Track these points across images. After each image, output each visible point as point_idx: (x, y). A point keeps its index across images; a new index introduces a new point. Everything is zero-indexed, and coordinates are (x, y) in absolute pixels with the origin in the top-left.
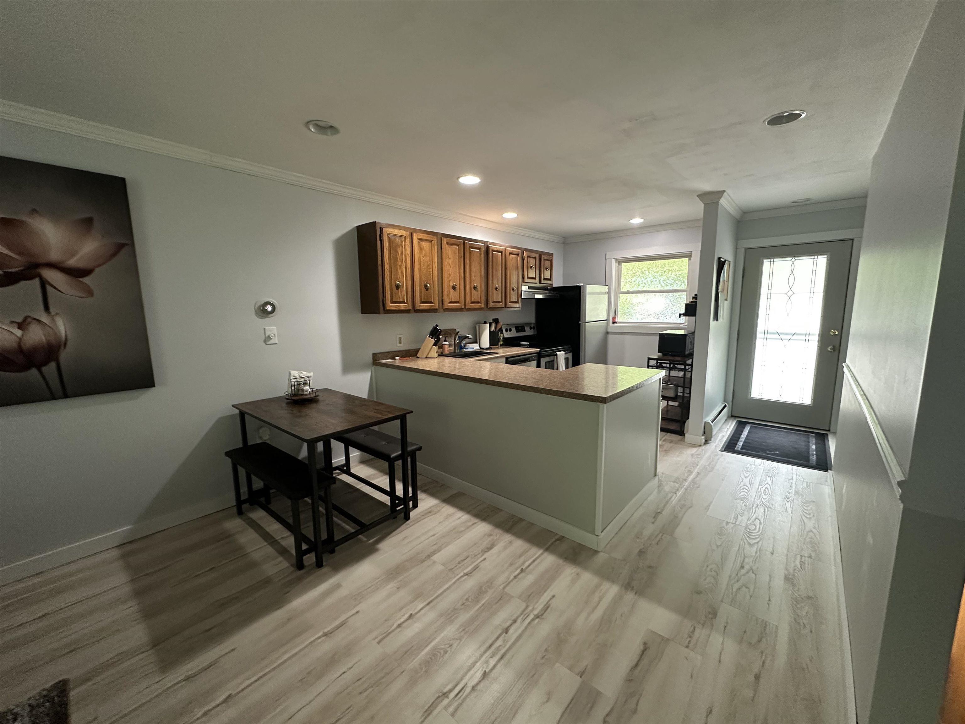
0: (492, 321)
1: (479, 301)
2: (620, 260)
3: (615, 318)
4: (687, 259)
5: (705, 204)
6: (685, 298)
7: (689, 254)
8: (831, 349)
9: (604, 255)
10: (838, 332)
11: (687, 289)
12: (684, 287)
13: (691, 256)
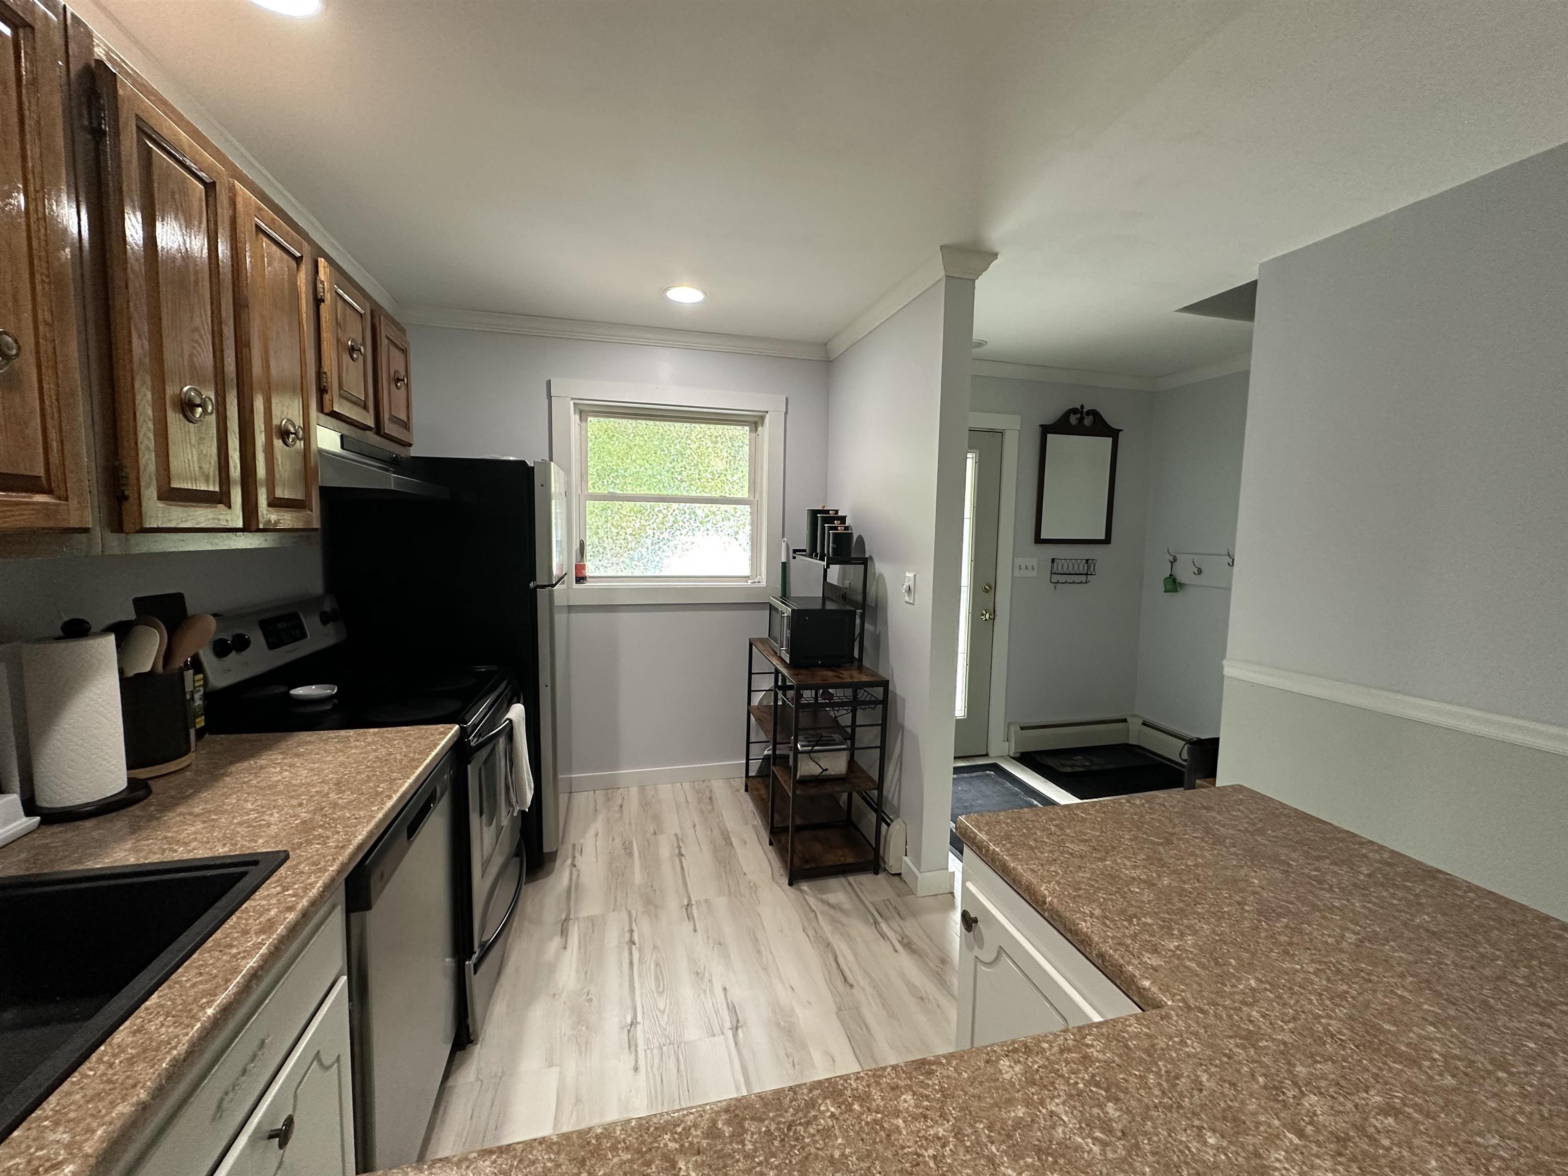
0: (131, 615)
1: (40, 471)
2: (586, 408)
3: (583, 567)
4: (747, 428)
5: (947, 276)
6: (747, 519)
7: (756, 419)
8: (987, 616)
9: (545, 386)
10: (990, 588)
11: (751, 498)
12: (744, 494)
13: (759, 423)
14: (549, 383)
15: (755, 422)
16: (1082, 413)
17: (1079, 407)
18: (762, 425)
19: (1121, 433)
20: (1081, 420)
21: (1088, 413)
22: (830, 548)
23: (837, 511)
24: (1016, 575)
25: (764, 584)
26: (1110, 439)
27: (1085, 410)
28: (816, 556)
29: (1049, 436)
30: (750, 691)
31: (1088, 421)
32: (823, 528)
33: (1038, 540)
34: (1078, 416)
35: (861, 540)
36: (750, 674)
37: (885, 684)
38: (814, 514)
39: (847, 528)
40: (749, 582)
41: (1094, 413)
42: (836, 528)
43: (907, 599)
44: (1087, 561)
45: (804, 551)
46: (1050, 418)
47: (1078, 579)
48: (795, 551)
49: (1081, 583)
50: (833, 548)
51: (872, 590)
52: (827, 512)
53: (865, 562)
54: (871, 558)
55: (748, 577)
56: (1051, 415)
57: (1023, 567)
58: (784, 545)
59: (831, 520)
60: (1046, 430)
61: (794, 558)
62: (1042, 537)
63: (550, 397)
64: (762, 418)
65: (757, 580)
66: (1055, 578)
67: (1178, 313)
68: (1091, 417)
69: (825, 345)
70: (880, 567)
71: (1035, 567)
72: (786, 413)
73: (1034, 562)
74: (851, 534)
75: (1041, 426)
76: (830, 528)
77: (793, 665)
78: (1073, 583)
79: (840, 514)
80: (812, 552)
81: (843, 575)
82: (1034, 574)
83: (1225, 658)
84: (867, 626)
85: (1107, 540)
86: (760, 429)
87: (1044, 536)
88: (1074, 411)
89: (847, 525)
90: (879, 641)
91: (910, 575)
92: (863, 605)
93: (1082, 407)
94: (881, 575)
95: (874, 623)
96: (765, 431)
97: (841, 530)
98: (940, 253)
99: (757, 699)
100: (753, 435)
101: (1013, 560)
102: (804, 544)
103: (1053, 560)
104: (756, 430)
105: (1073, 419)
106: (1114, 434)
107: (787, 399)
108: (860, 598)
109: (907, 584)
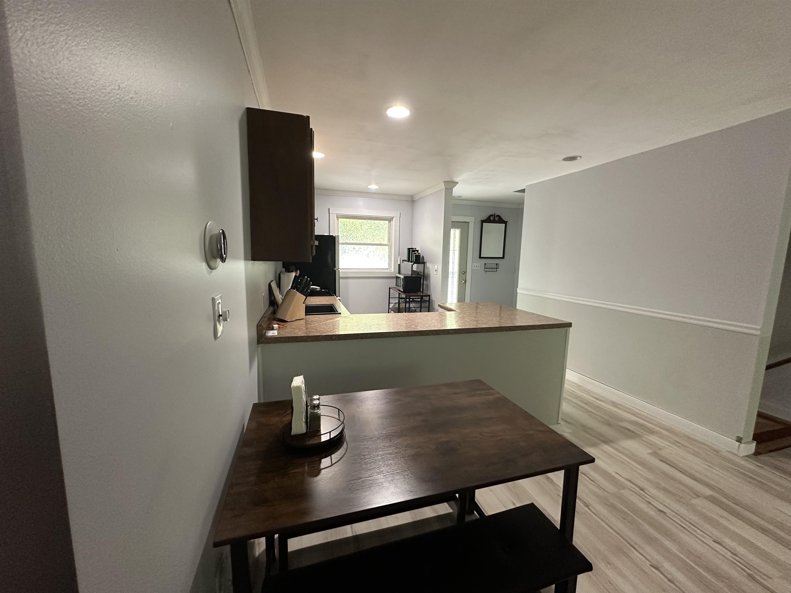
2: (340, 216)
4: (388, 222)
5: (446, 188)
6: (387, 250)
7: (390, 219)
8: (463, 282)
9: (328, 210)
10: (464, 272)
11: (389, 244)
12: (386, 242)
13: (391, 220)
14: (329, 209)
15: (390, 220)
16: (495, 216)
17: (494, 214)
18: (392, 221)
19: (507, 223)
20: (494, 218)
21: (497, 216)
22: (414, 259)
23: (416, 248)
24: (473, 269)
25: (393, 271)
26: (504, 224)
27: (496, 215)
28: (410, 262)
29: (484, 224)
30: (389, 303)
31: (497, 219)
32: (412, 254)
33: (480, 257)
34: (494, 217)
35: (423, 257)
36: (389, 298)
37: (429, 296)
38: (409, 249)
39: (419, 254)
40: (388, 270)
41: (498, 216)
42: (416, 254)
43: (435, 273)
44: (497, 264)
45: (406, 260)
46: (484, 218)
47: (493, 270)
48: (403, 260)
49: (494, 271)
50: (415, 259)
51: (426, 272)
52: (413, 249)
53: (424, 263)
54: (426, 262)
55: (388, 269)
56: (484, 217)
57: (475, 266)
58: (399, 259)
59: (414, 251)
60: (483, 222)
61: (403, 262)
62: (481, 256)
63: (329, 213)
64: (392, 219)
65: (391, 270)
66: (486, 270)
67: (514, 193)
68: (498, 217)
69: (412, 196)
70: (428, 265)
71: (479, 266)
72: (400, 218)
73: (479, 264)
74: (420, 255)
75: (481, 220)
76: (414, 254)
77: (404, 292)
78: (492, 271)
79: (417, 249)
80: (409, 261)
81: (417, 268)
82: (479, 268)
83: (517, 288)
84: (424, 282)
85: (503, 257)
86: (391, 222)
87: (482, 256)
88: (492, 215)
89: (419, 252)
90: (428, 286)
91: (436, 267)
92: (424, 276)
93: (495, 214)
94: (429, 267)
95: (427, 280)
96: (393, 222)
97: (417, 254)
98: (443, 183)
99: (391, 306)
100: (389, 224)
101: (472, 264)
102: (406, 258)
103: (485, 264)
104: (390, 222)
105: (492, 218)
106: (505, 223)
107: (400, 213)
108: (422, 274)
109: (435, 269)
